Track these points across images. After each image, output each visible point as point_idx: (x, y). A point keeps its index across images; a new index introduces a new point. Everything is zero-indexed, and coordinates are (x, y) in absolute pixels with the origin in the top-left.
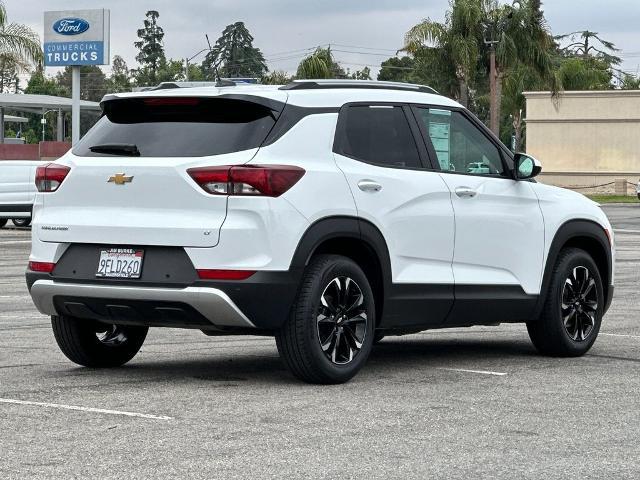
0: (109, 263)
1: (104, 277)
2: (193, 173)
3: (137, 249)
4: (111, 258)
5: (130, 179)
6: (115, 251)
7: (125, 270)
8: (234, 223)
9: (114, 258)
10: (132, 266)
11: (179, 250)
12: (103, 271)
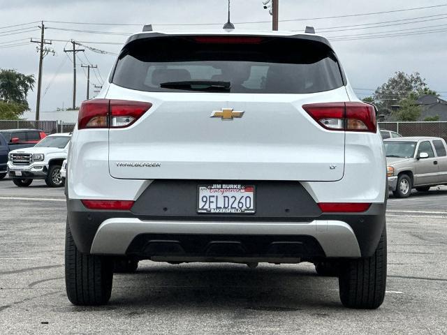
0: (213, 199)
1: (209, 213)
2: (309, 109)
3: (246, 184)
4: (215, 194)
5: (240, 115)
6: (219, 186)
7: (235, 205)
8: (353, 158)
9: (219, 194)
10: (243, 201)
11: (296, 185)
12: (207, 207)
